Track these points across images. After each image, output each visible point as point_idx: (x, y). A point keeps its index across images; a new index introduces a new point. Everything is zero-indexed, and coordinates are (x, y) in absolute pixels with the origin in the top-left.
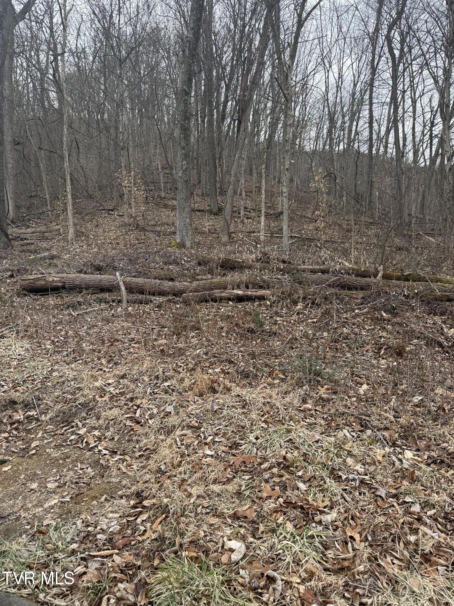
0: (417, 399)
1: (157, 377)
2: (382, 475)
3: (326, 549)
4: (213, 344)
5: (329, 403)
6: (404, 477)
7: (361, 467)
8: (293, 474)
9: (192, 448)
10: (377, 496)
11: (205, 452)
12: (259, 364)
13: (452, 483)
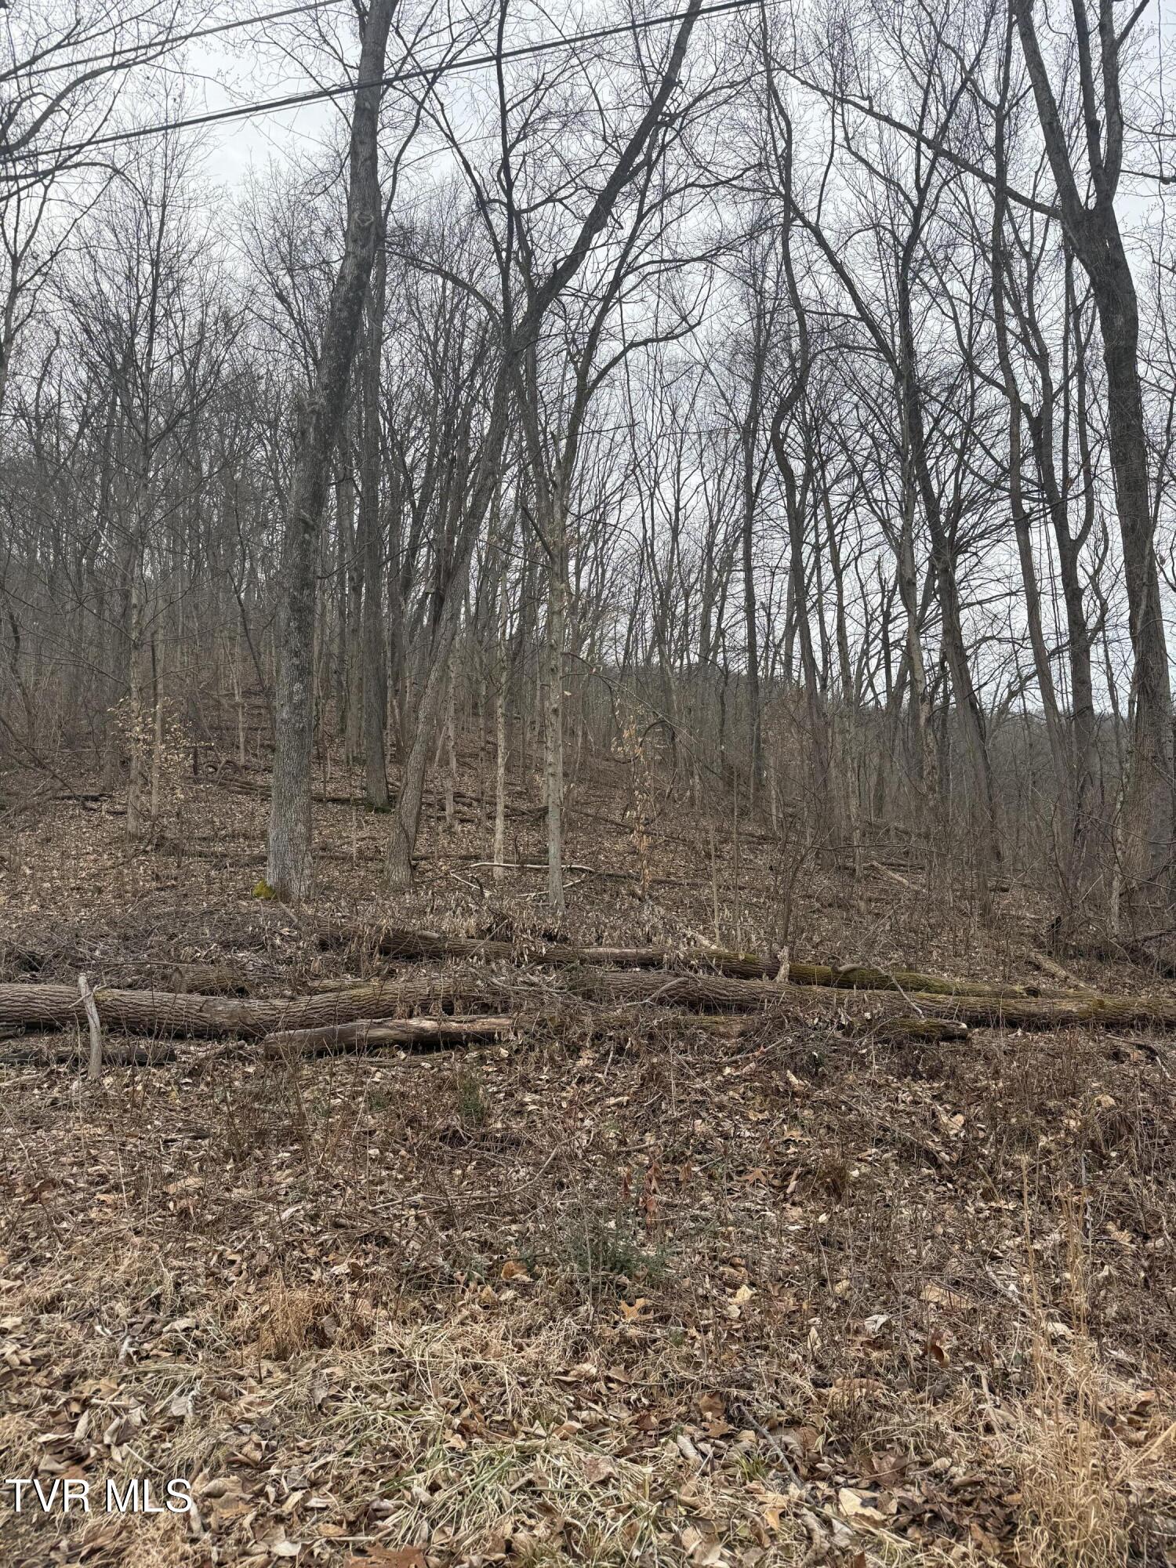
0: (875, 1322)
1: (156, 1303)
4: (336, 1186)
5: (646, 1353)
7: (722, 1557)
9: (235, 1536)
11: (274, 1550)
12: (463, 1242)
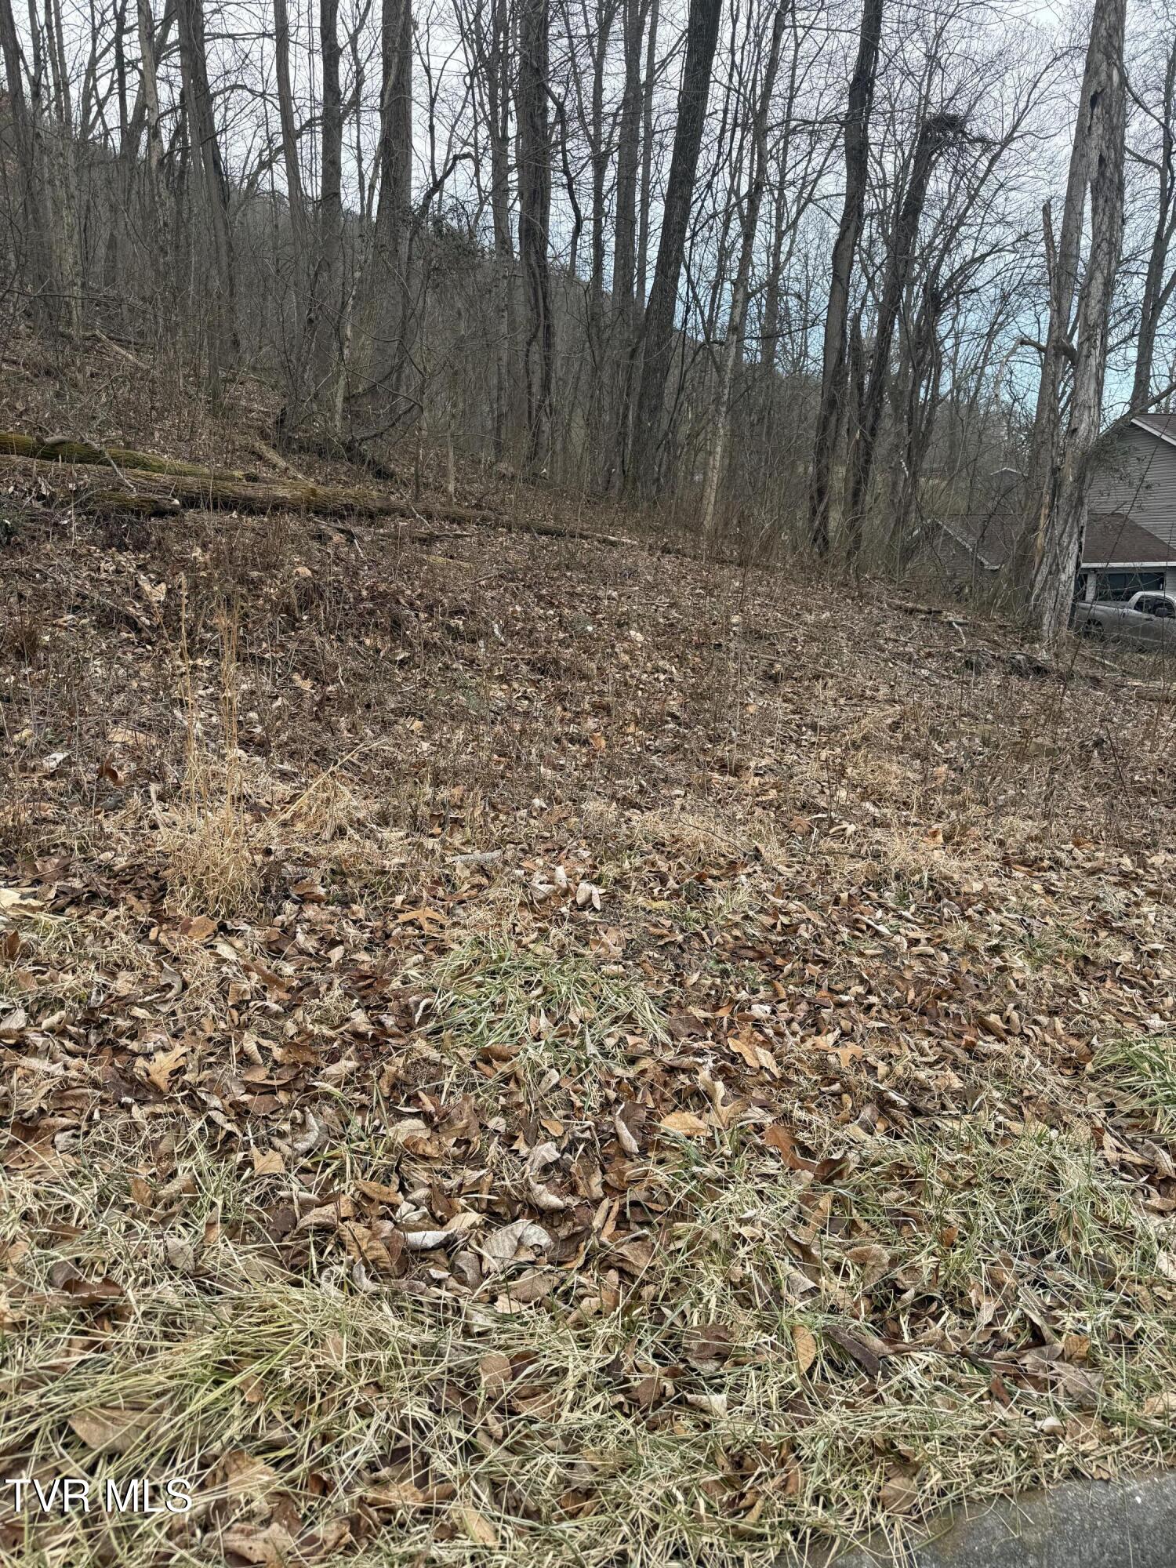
0: (55, 759)
13: (112, 939)
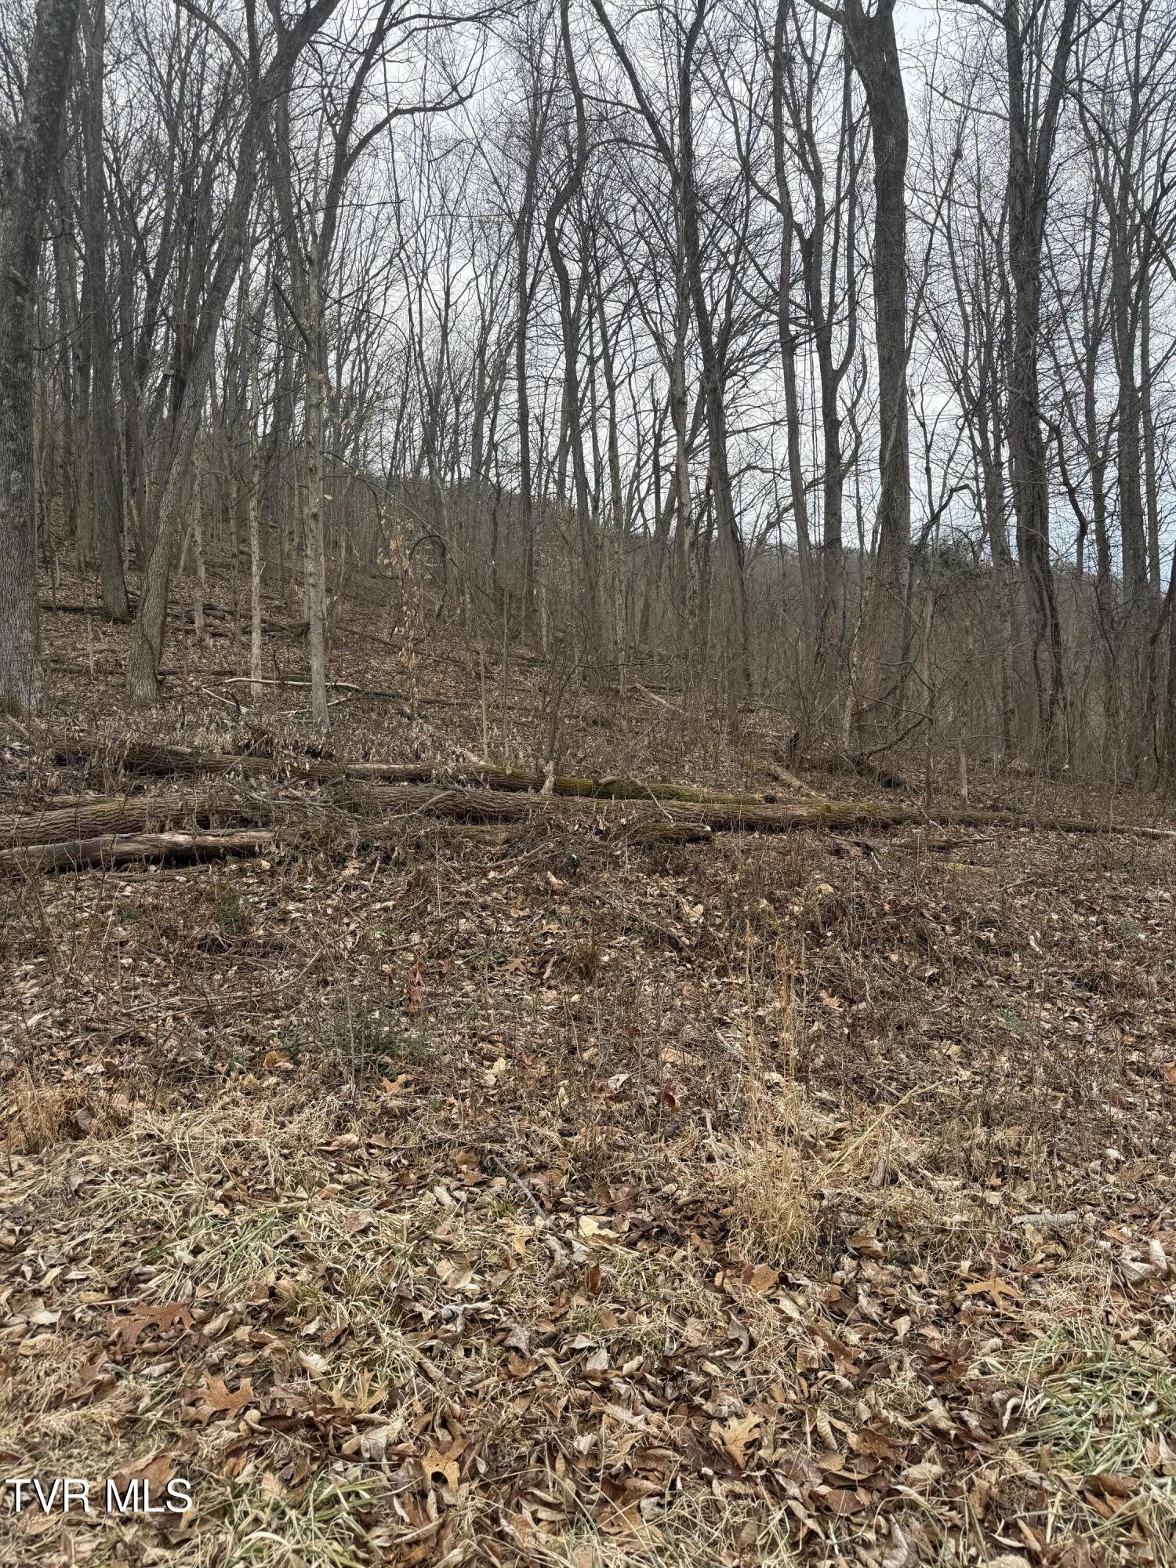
0: (618, 1080)
2: (523, 1290)
3: (368, 1527)
4: (86, 994)
5: (406, 1121)
6: (574, 1288)
7: (473, 1281)
8: (292, 1333)
10: (508, 1349)
11: (33, 1320)
12: (224, 1037)
13: (681, 1281)
